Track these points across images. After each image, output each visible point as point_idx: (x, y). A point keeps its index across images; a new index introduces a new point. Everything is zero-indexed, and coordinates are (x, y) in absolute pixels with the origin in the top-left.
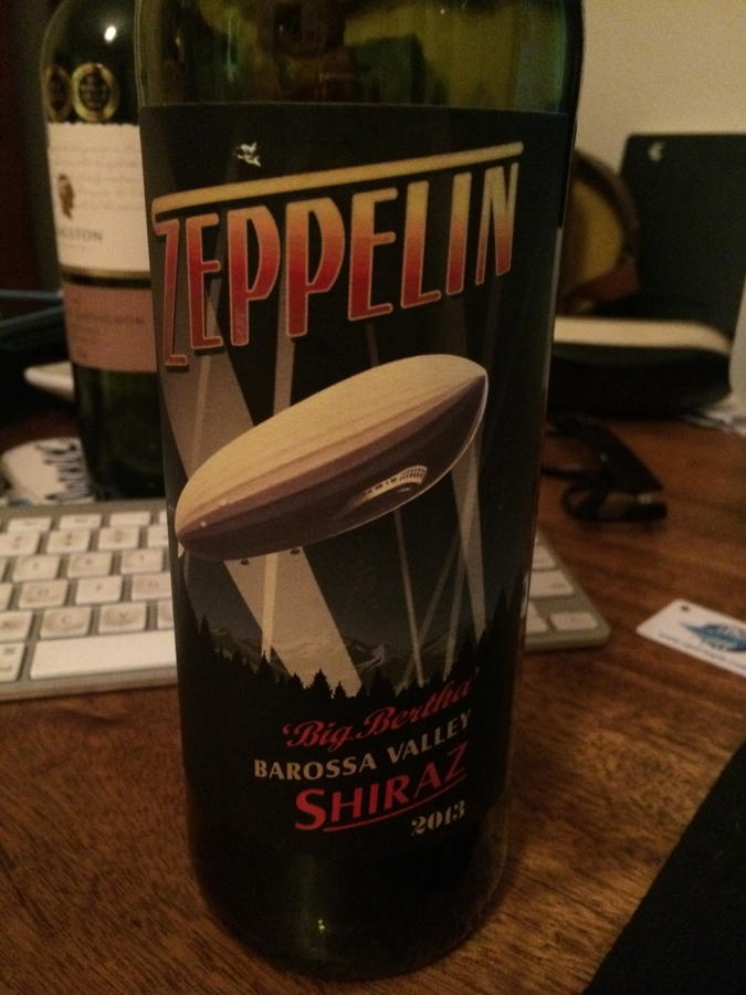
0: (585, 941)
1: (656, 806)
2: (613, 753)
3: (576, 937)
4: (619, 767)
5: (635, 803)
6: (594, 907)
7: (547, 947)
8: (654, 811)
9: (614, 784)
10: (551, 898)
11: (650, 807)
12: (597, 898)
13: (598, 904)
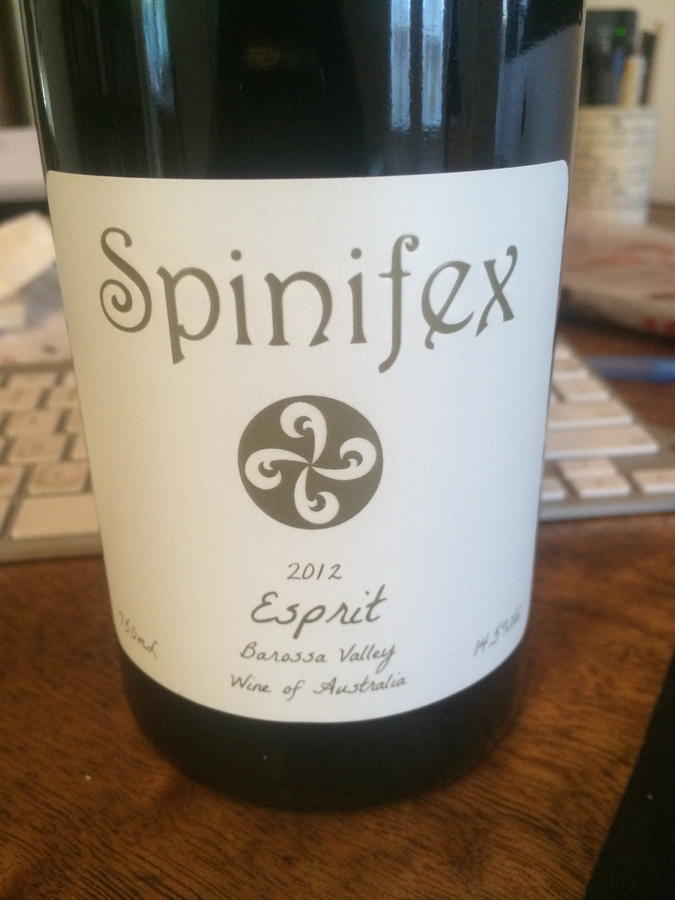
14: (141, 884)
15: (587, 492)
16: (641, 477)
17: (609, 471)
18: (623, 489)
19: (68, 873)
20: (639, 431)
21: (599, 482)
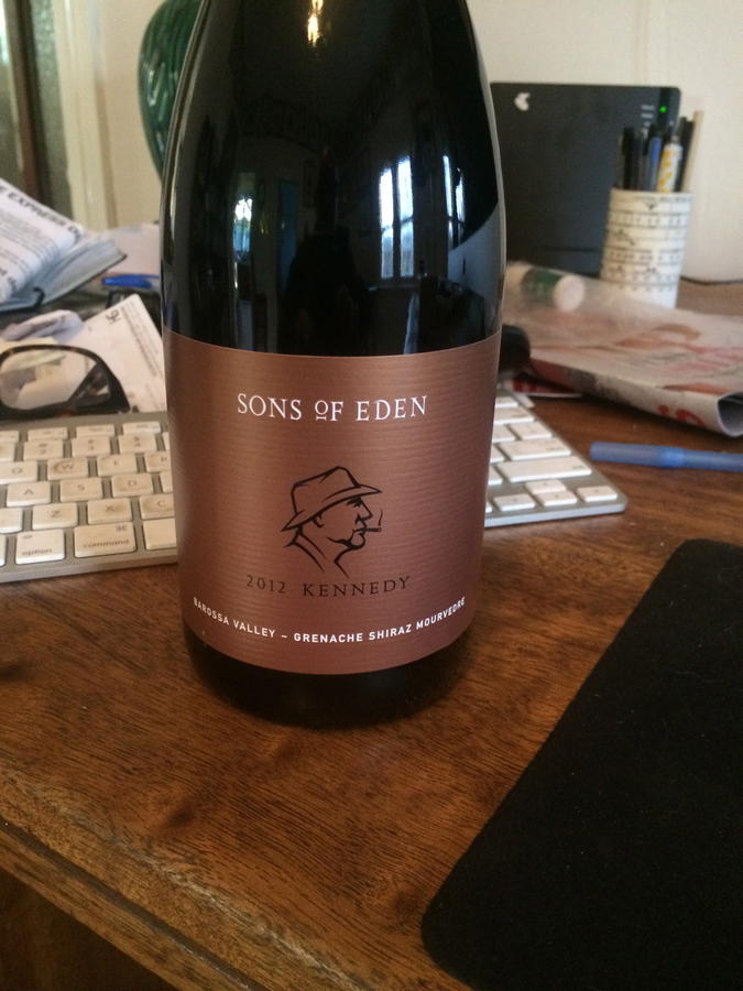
0: (539, 650)
1: (579, 577)
2: (544, 550)
3: (533, 649)
4: (550, 558)
5: (565, 577)
6: (543, 633)
7: (514, 656)
8: (579, 580)
9: (546, 567)
10: (512, 630)
11: (576, 578)
12: (545, 628)
13: (545, 631)
15: (548, 503)
16: (581, 491)
17: (563, 488)
18: (573, 500)
21: (557, 496)
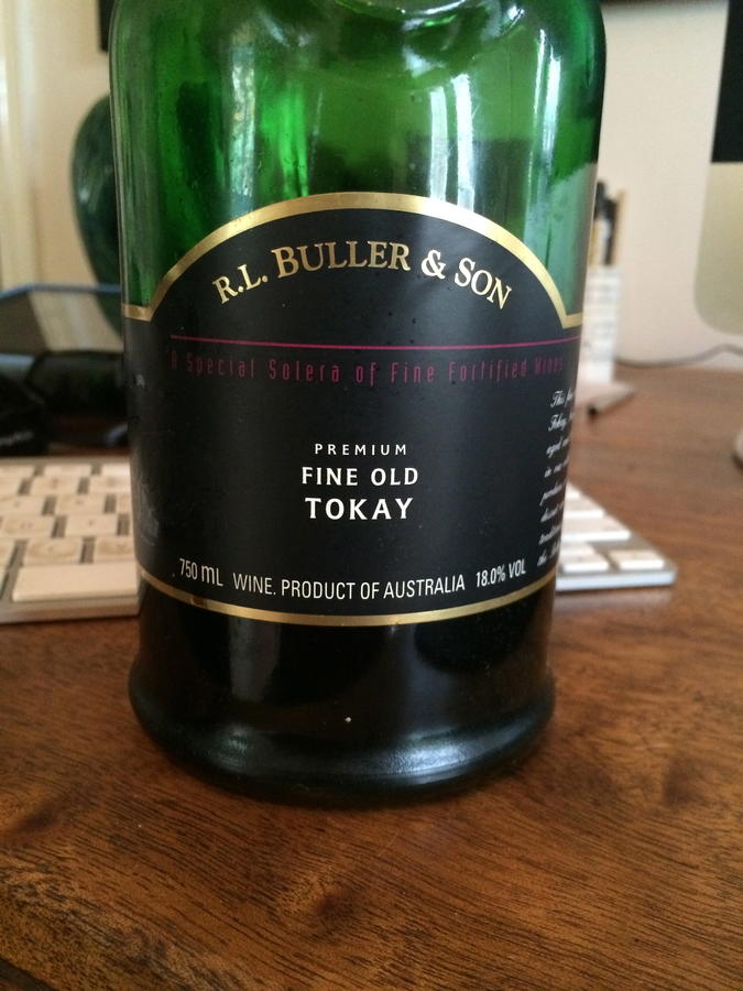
14: (160, 806)
16: (617, 556)
17: (589, 552)
18: (603, 565)
19: (93, 800)
20: (611, 522)
21: (580, 560)
